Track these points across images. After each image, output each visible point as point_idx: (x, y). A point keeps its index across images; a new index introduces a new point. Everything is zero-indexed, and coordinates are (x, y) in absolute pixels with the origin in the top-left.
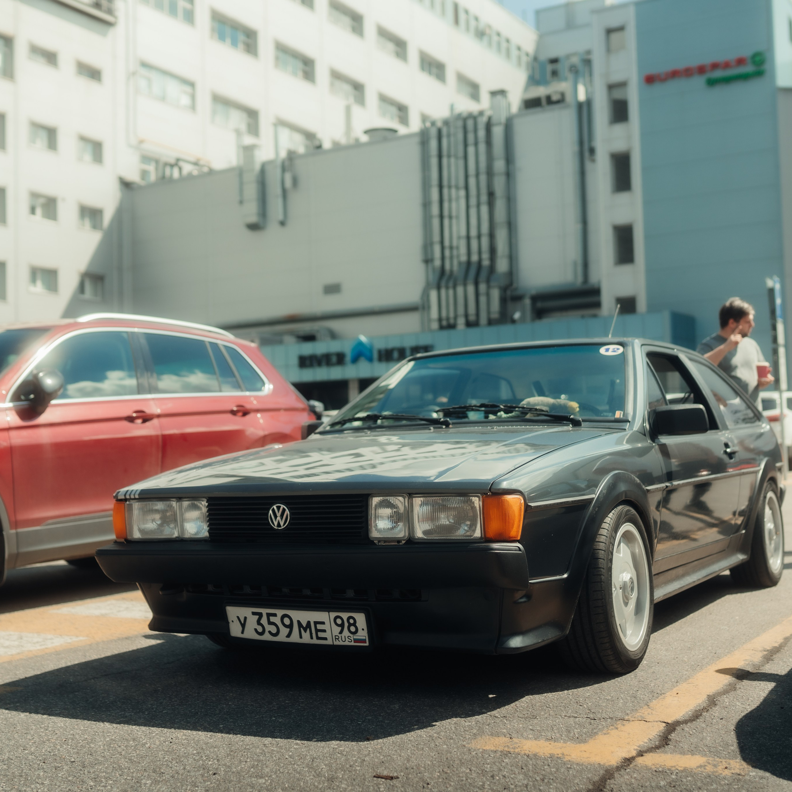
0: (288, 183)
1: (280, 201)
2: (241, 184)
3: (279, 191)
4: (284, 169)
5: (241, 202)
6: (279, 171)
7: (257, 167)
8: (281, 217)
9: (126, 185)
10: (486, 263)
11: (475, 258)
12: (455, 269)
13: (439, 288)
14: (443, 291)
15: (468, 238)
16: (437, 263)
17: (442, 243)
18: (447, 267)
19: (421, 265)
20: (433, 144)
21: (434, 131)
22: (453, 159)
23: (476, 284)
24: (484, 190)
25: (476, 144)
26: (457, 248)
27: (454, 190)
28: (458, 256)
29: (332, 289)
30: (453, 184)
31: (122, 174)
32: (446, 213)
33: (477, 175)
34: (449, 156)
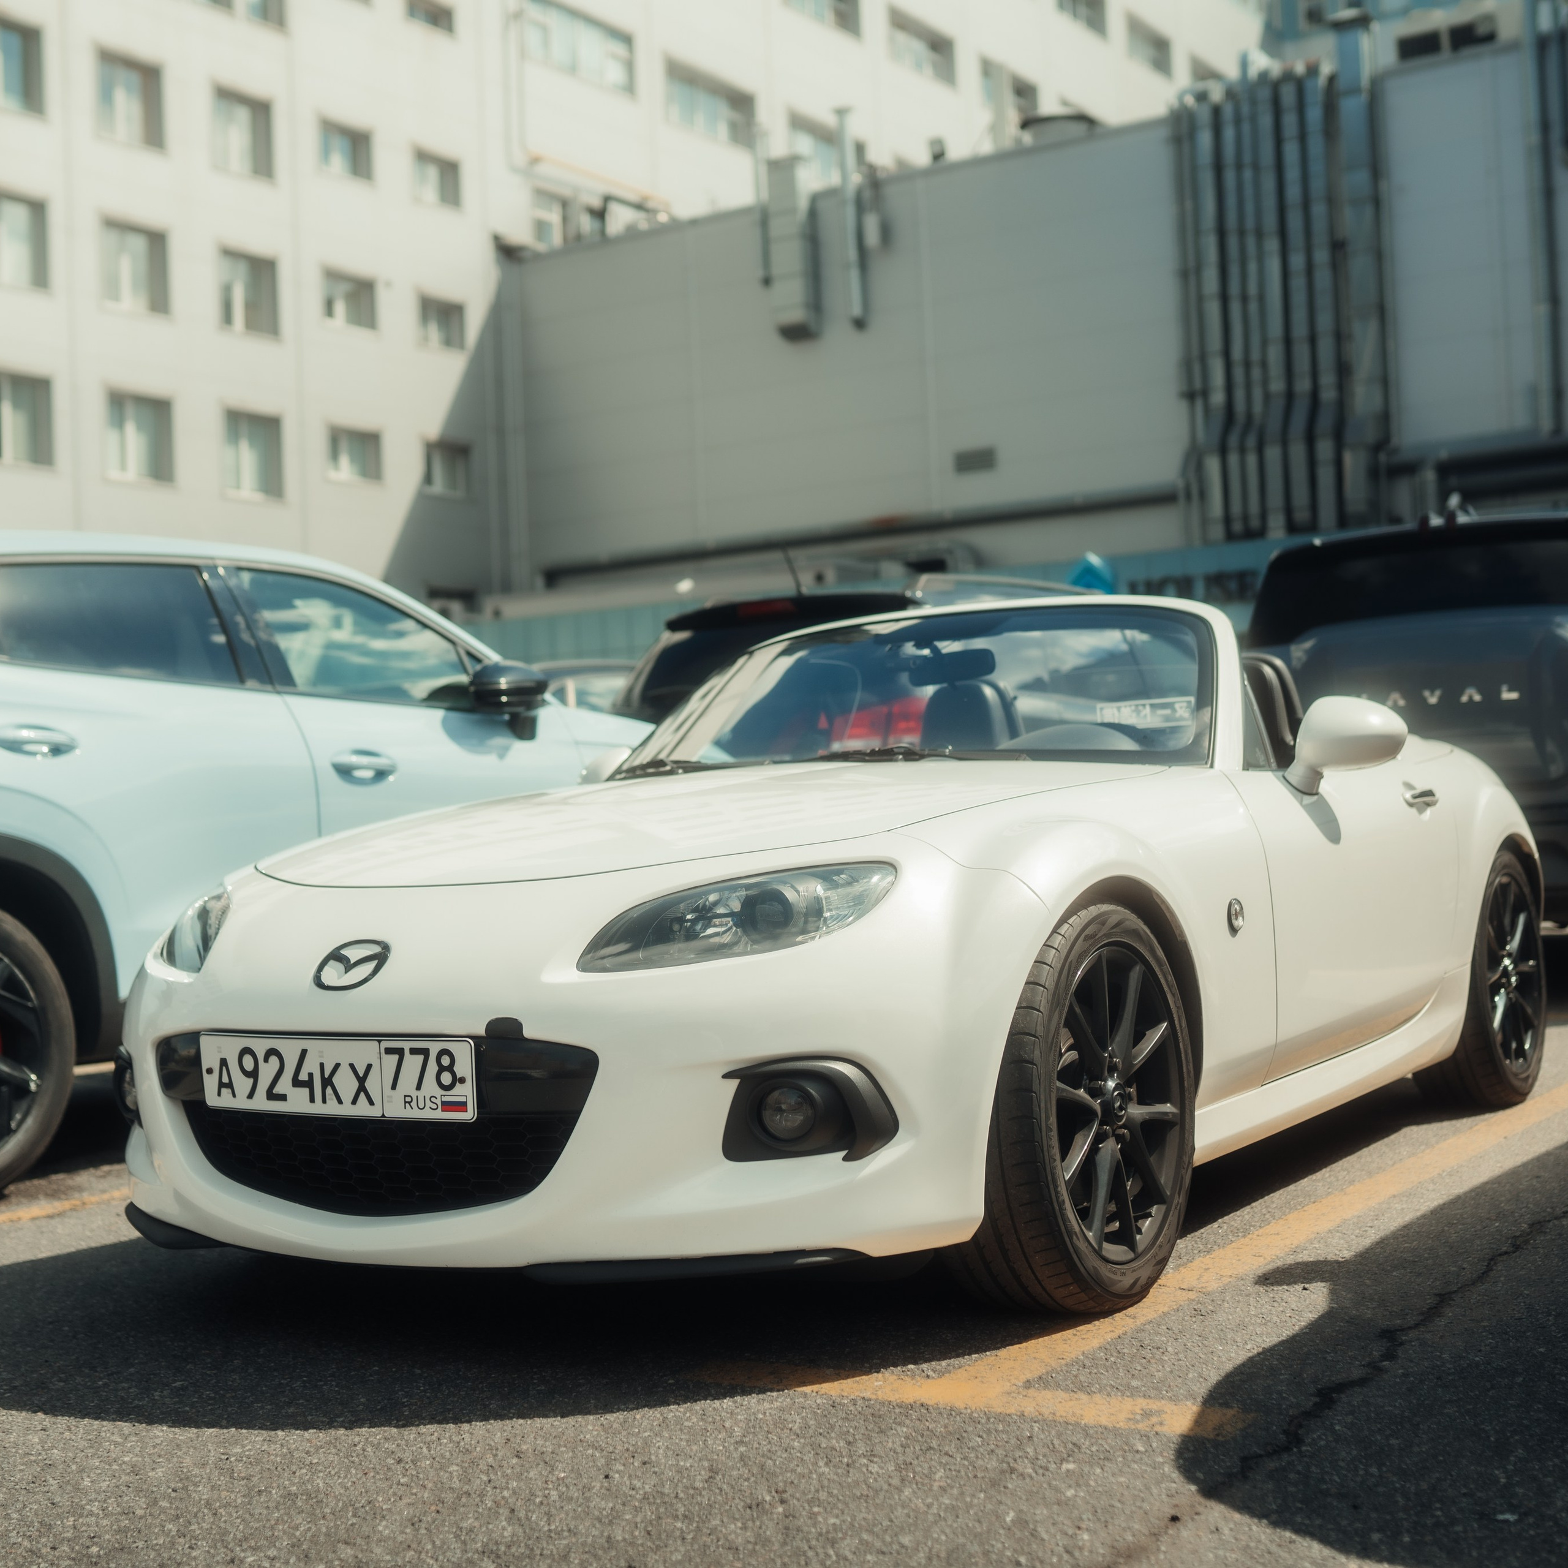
0: (872, 237)
1: (854, 275)
2: (766, 243)
3: (852, 254)
4: (860, 207)
5: (767, 281)
6: (850, 212)
7: (803, 204)
8: (857, 310)
9: (506, 252)
10: (1328, 394)
11: (1303, 385)
12: (1258, 408)
13: (1223, 451)
14: (1233, 459)
15: (1288, 341)
16: (1218, 398)
17: (1227, 353)
18: (1240, 406)
19: (1179, 405)
20: (1205, 140)
21: (1204, 112)
22: (1249, 172)
23: (1310, 440)
24: (1322, 238)
25: (1302, 138)
26: (1262, 364)
27: (1252, 239)
28: (1265, 381)
29: (975, 461)
30: (1251, 226)
31: (499, 230)
32: (1235, 291)
33: (1307, 204)
34: (1240, 166)
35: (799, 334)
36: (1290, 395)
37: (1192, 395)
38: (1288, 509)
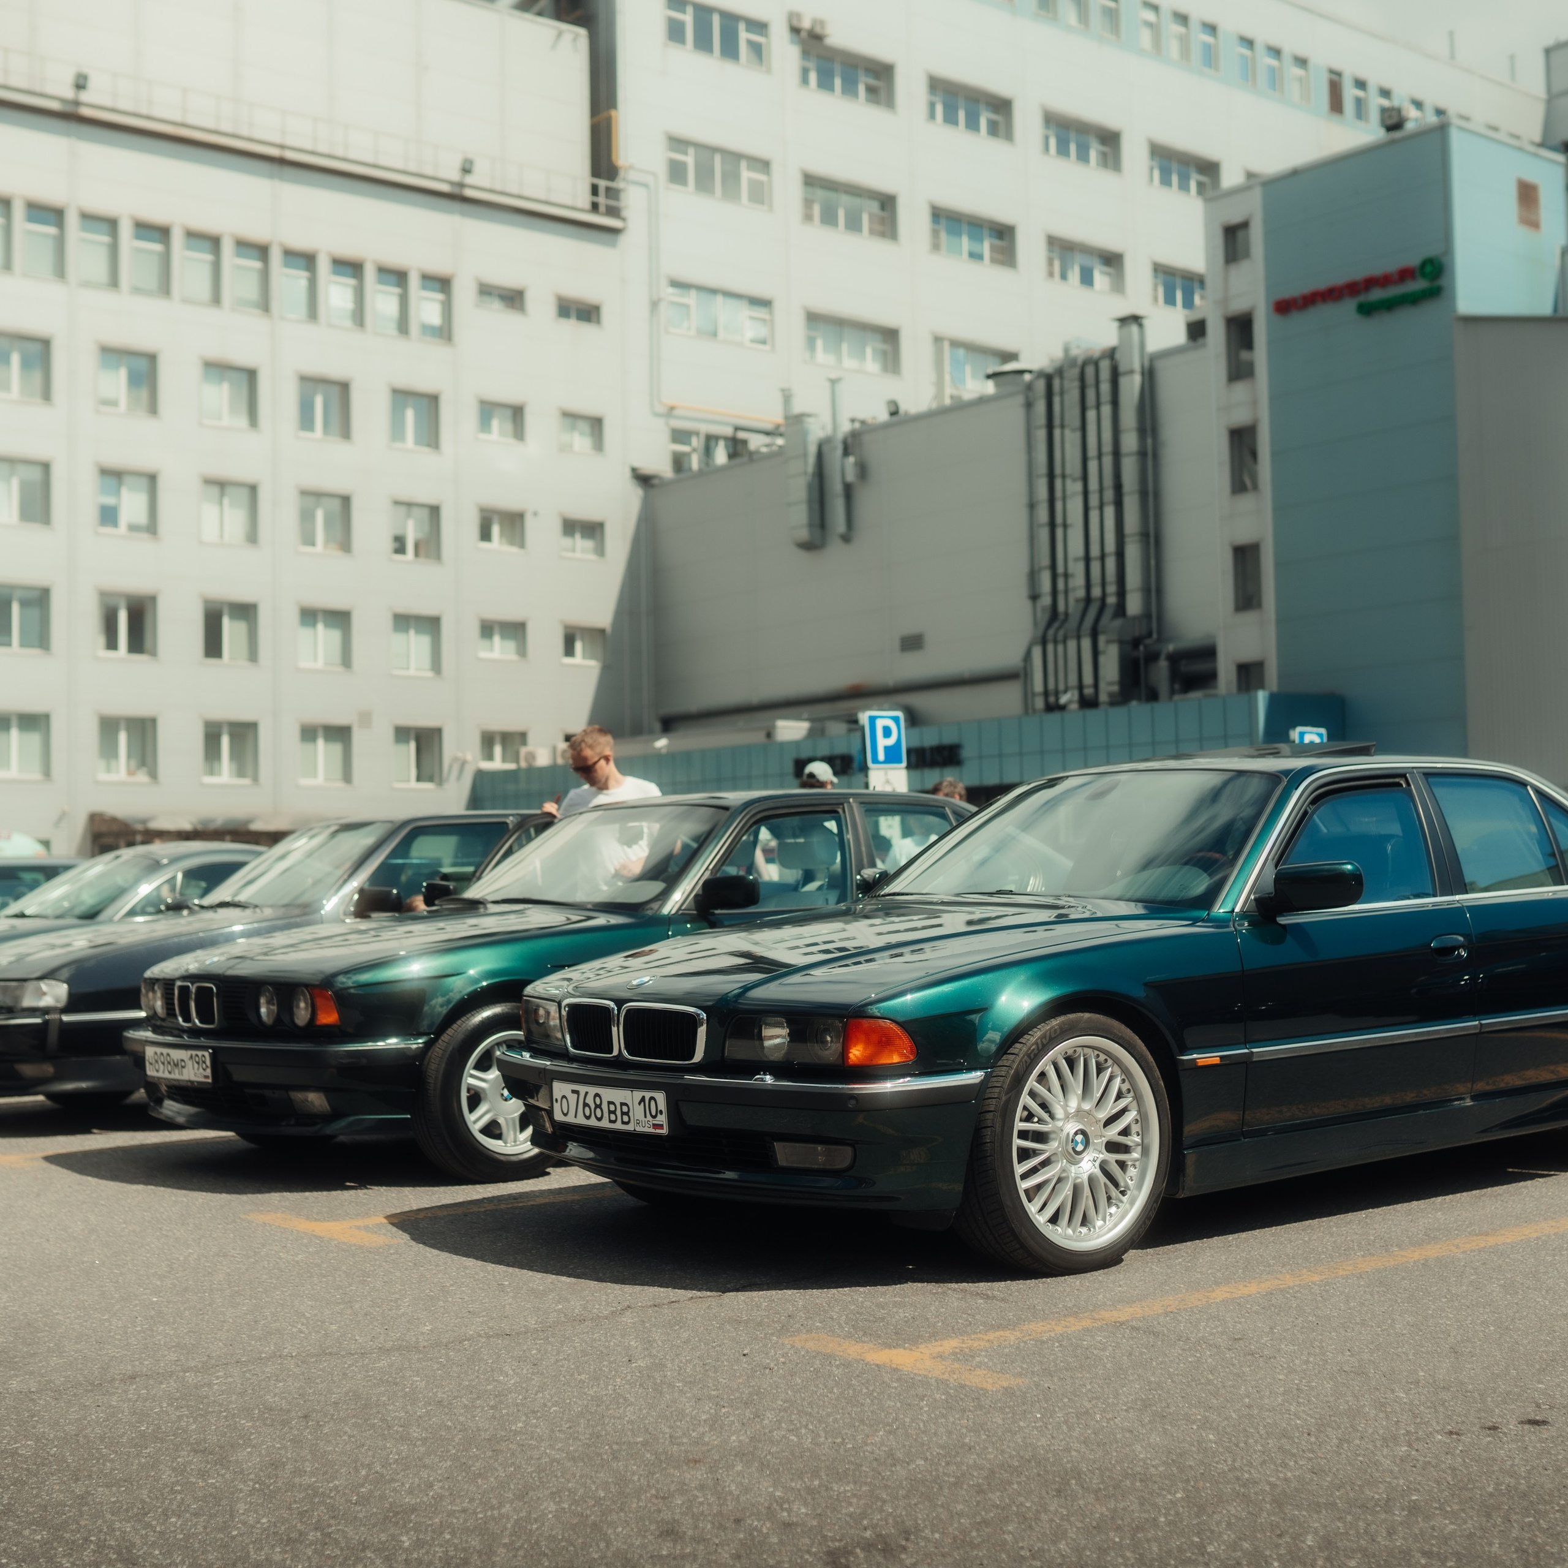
0: (850, 476)
1: (842, 505)
3: (839, 488)
4: (846, 451)
5: (787, 506)
6: (839, 453)
7: (813, 448)
8: (843, 528)
9: (644, 480)
10: (1112, 600)
12: (1071, 610)
13: (1044, 642)
14: (1050, 648)
15: (1087, 559)
16: (1046, 600)
17: (1053, 566)
18: (1061, 607)
19: (1027, 604)
20: (1041, 407)
21: (1041, 386)
22: (1067, 432)
23: (1094, 635)
24: (1108, 481)
25: (1098, 406)
26: (1073, 576)
27: (1069, 482)
28: (1074, 589)
29: (912, 643)
30: (1068, 471)
31: (636, 464)
32: (1059, 519)
33: (1100, 456)
34: (1062, 427)
35: (808, 546)
36: (1088, 600)
37: (1034, 597)
38: (1081, 687)
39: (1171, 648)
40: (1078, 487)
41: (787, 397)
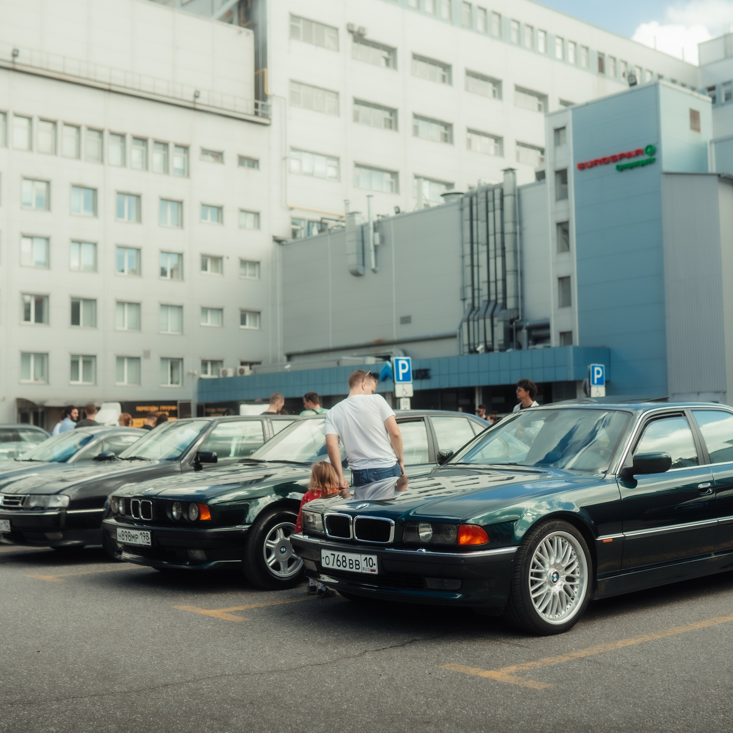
0: (377, 241)
1: (373, 254)
3: (372, 247)
4: (375, 229)
6: (372, 231)
7: (359, 227)
8: (373, 266)
9: (279, 242)
10: (500, 301)
11: (493, 297)
12: (481, 306)
13: (468, 321)
14: (471, 323)
15: (489, 282)
16: (469, 301)
17: (473, 285)
18: (476, 305)
19: (461, 302)
20: (467, 210)
21: (467, 201)
22: (479, 222)
23: (492, 318)
24: (499, 246)
25: (494, 211)
26: (482, 289)
27: (480, 246)
28: (483, 296)
29: (406, 320)
30: (480, 241)
31: (276, 234)
32: (475, 263)
33: (495, 234)
34: (477, 220)
35: (356, 274)
36: (489, 301)
37: (464, 300)
38: (485, 342)
39: (528, 324)
40: (485, 248)
41: (347, 203)
